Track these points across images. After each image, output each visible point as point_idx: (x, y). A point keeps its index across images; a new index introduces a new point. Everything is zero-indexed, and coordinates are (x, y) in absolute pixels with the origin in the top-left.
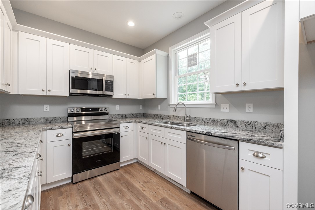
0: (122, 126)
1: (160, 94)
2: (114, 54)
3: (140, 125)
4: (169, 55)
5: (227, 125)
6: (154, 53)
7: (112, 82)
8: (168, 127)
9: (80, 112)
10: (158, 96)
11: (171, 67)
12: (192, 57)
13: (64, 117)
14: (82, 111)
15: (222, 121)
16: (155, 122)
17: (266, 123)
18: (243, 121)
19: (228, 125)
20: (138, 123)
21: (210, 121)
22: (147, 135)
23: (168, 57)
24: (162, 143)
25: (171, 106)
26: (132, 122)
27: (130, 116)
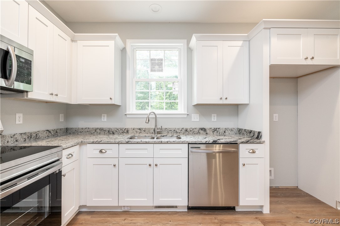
0: (65, 155)
2: (30, 3)
5: (198, 133)
6: (113, 38)
7: (29, 63)
12: (157, 62)
15: (194, 130)
17: (226, 129)
18: (211, 129)
19: (200, 133)
20: (88, 145)
21: (183, 131)
25: (128, 116)
27: (45, 134)
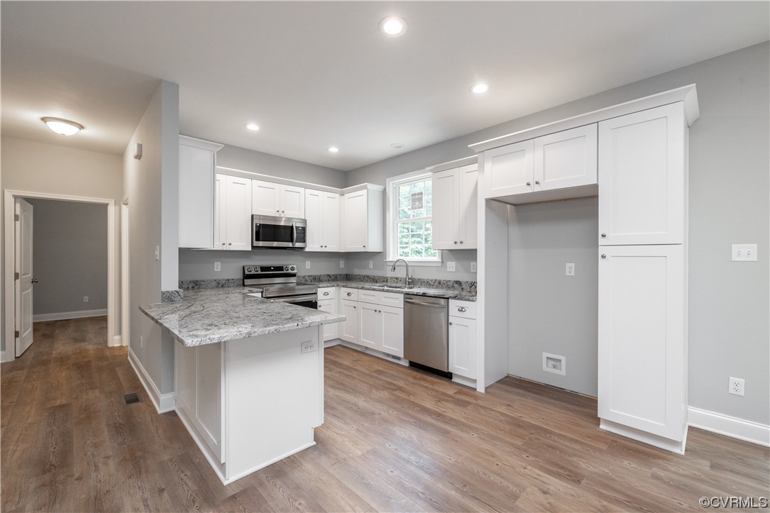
0: (321, 291)
1: (374, 247)
2: (306, 187)
3: (344, 291)
4: (385, 189)
6: (365, 187)
7: (304, 229)
8: (383, 290)
9: (260, 272)
10: (370, 249)
11: (389, 209)
12: (418, 196)
13: (238, 280)
14: (261, 271)
16: (367, 286)
18: (467, 282)
19: (451, 286)
20: (342, 288)
22: (355, 304)
23: (384, 192)
24: (376, 311)
25: (388, 264)
26: (333, 286)
27: (326, 278)
